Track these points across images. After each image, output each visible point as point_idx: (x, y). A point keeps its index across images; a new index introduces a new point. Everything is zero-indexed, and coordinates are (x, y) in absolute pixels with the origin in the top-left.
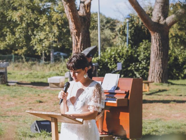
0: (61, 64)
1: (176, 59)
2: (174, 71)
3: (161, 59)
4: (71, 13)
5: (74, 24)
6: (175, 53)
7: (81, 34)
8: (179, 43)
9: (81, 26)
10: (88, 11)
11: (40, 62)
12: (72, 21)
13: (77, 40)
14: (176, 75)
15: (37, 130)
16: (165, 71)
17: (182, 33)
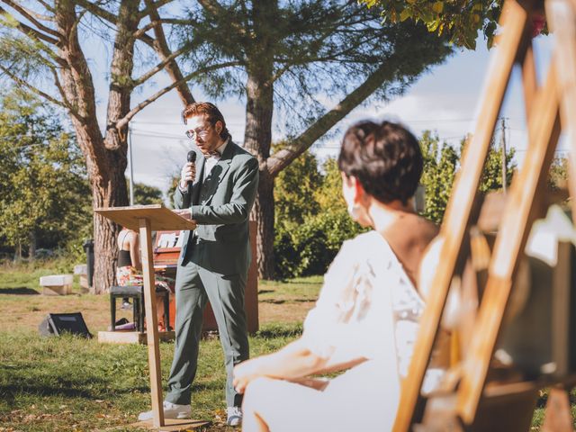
0: (57, 261)
1: (287, 239)
2: (284, 263)
3: (261, 234)
4: (90, 143)
5: (97, 164)
6: (283, 227)
7: (109, 183)
8: (288, 214)
9: (110, 167)
10: (123, 140)
11: (12, 258)
12: (93, 159)
13: (103, 194)
14: (287, 270)
15: (52, 331)
16: (269, 257)
17: (292, 197)
